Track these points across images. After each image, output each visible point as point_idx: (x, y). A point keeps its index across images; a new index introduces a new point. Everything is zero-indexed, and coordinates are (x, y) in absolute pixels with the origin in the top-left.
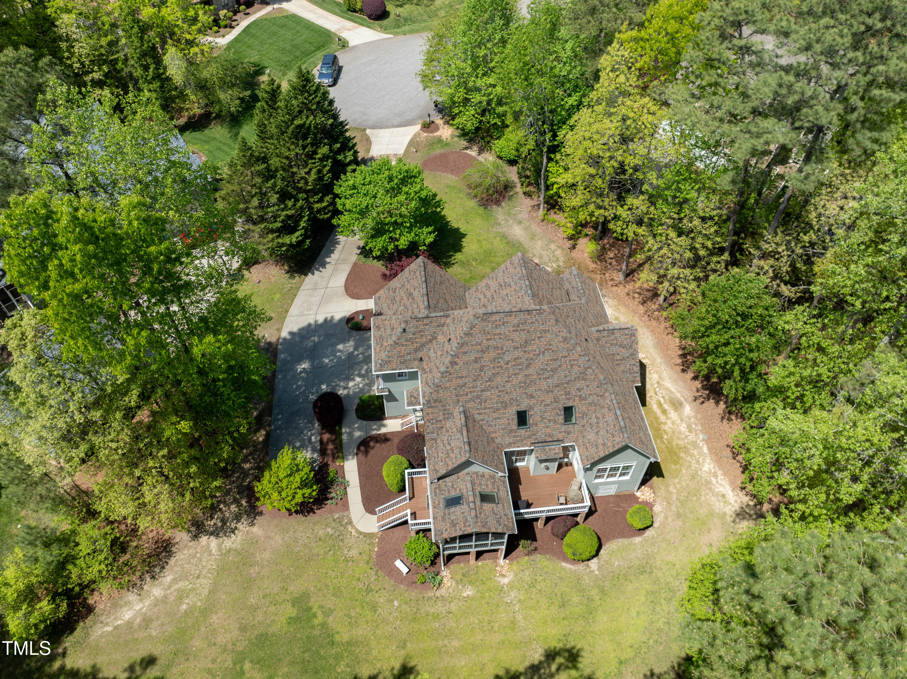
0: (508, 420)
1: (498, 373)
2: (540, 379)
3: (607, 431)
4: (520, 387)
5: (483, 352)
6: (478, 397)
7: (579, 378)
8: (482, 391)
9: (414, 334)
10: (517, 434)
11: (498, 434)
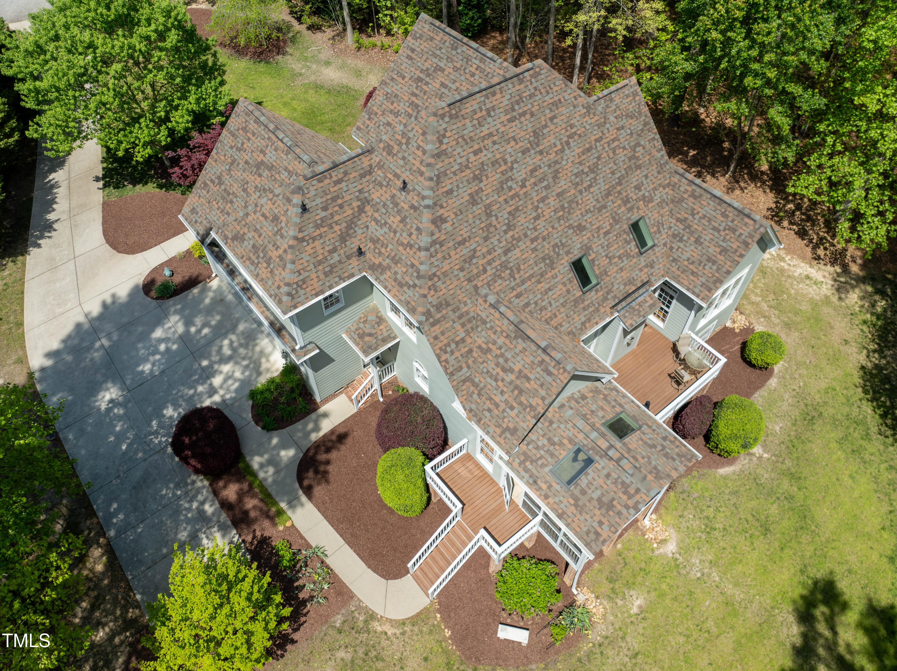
0: (564, 284)
1: (517, 209)
2: (581, 192)
3: (714, 229)
4: (559, 219)
5: (477, 178)
6: (504, 266)
8: (506, 253)
9: (325, 209)
10: (586, 303)
11: (559, 316)
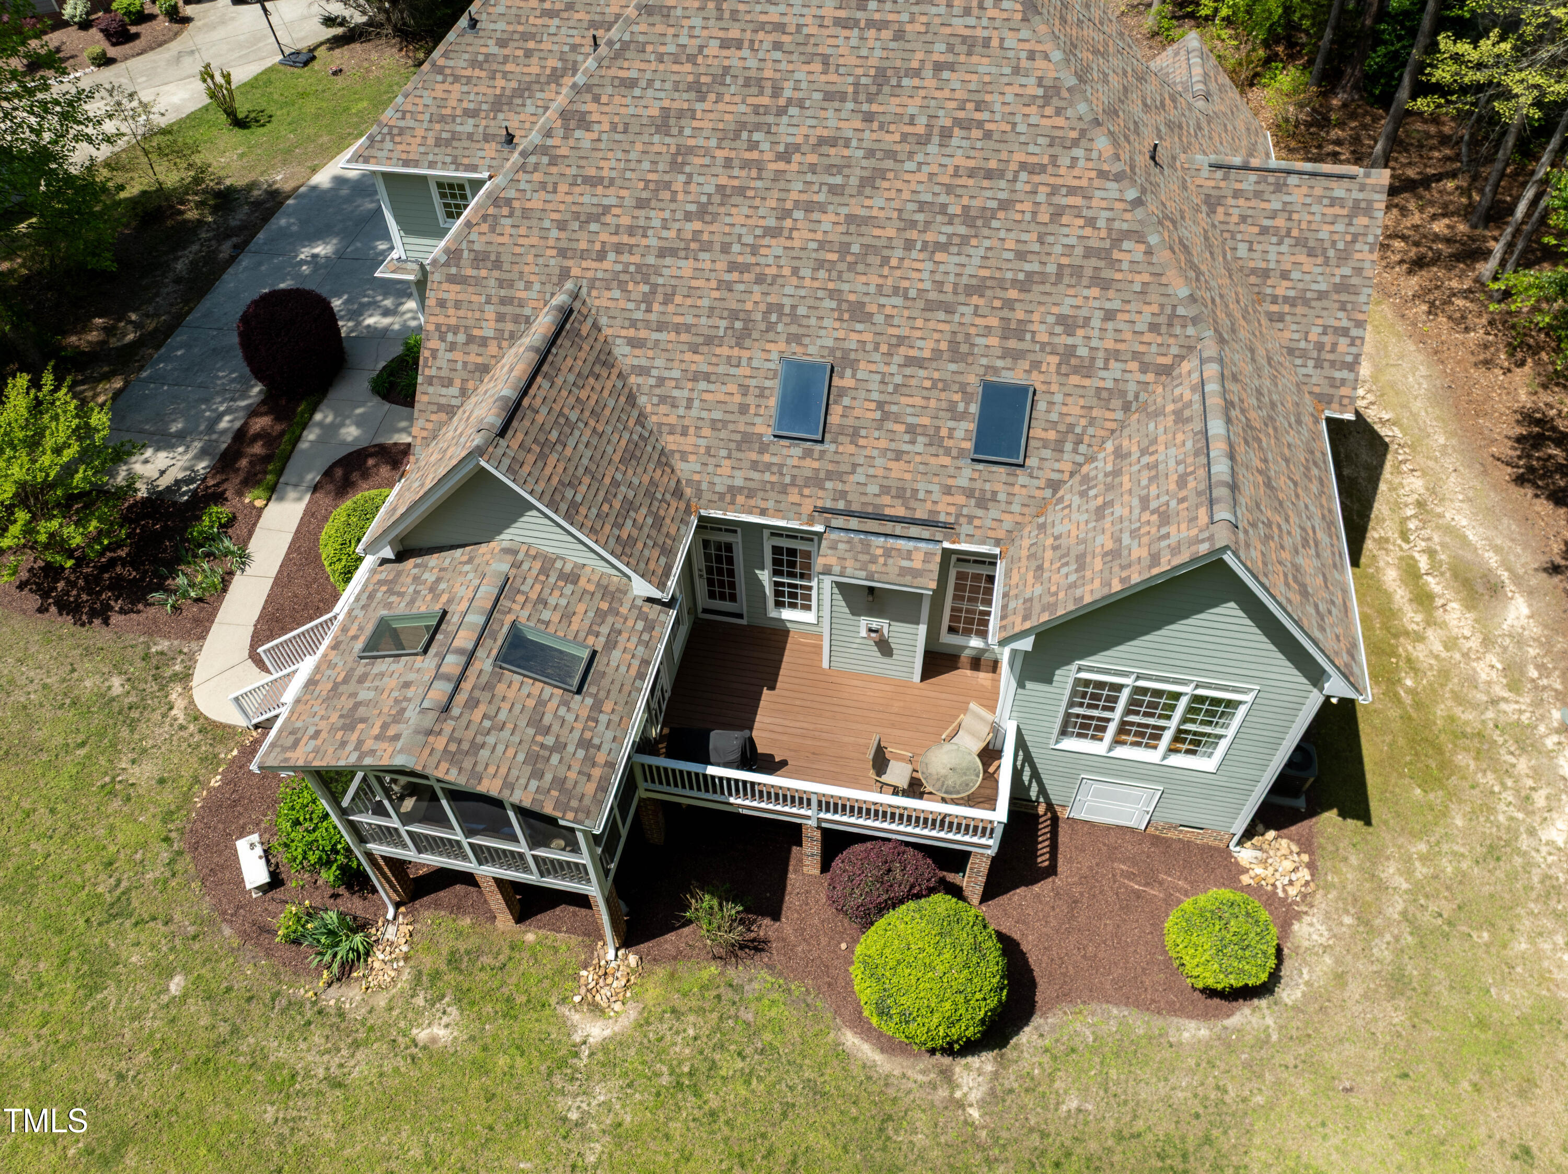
0: (744, 390)
1: (741, 191)
2: (909, 245)
3: (1145, 502)
4: (820, 264)
5: (699, 90)
6: (644, 273)
7: (1077, 271)
8: (662, 253)
9: (502, 43)
10: (767, 458)
11: (691, 439)
